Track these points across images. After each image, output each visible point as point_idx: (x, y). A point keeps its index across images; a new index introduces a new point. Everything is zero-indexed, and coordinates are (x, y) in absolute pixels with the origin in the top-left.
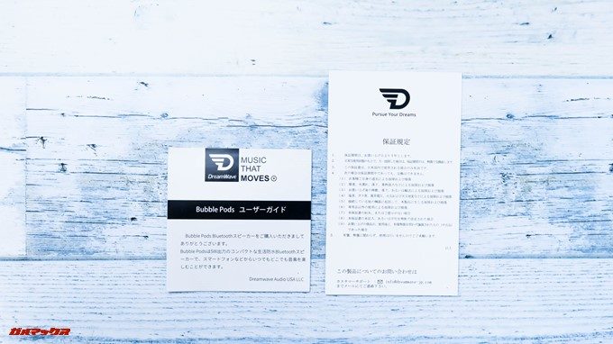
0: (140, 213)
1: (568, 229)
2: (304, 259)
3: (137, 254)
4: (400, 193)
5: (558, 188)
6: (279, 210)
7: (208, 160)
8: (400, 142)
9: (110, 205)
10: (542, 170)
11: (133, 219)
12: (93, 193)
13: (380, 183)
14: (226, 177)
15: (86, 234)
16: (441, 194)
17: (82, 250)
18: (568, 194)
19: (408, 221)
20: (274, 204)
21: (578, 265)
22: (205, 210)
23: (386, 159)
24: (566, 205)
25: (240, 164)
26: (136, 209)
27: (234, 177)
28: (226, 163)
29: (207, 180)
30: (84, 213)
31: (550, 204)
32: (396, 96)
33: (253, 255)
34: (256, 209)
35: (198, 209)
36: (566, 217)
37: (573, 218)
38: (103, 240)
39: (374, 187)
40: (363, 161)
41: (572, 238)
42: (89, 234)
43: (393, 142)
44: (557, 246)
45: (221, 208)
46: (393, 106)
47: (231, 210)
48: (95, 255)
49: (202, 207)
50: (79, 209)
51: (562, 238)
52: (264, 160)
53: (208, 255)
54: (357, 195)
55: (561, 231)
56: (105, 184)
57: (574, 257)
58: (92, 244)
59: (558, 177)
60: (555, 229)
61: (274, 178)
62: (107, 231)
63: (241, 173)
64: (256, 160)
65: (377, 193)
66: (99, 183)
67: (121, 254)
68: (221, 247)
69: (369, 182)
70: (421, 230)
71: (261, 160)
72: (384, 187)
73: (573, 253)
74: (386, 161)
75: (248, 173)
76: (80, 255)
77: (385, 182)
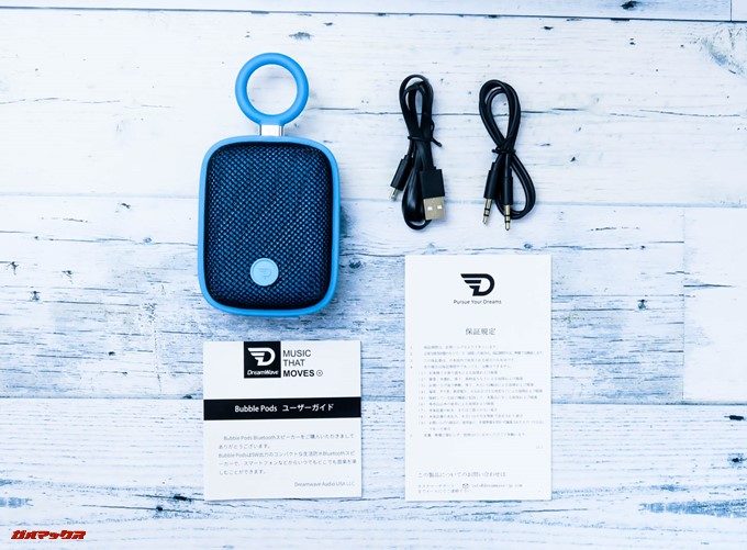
0: (120, 347)
1: (592, 372)
2: (354, 462)
3: (115, 393)
4: (485, 388)
5: (581, 326)
6: (326, 408)
7: (247, 354)
8: (484, 331)
9: (86, 338)
10: (563, 306)
11: (111, 353)
12: (68, 325)
13: (464, 377)
14: (267, 372)
15: (59, 369)
16: (530, 388)
17: (55, 387)
18: (591, 333)
19: (495, 419)
20: (320, 401)
21: (601, 412)
22: (246, 409)
23: (469, 350)
24: (590, 344)
25: (283, 358)
26: (114, 343)
27: (276, 372)
28: (267, 357)
29: (246, 376)
30: (57, 347)
31: (572, 344)
32: (479, 282)
33: (298, 458)
34: (301, 407)
35: (237, 409)
36: (590, 359)
37: (597, 359)
38: (78, 376)
39: (457, 382)
40: (444, 353)
41: (596, 382)
42: (63, 369)
43: (476, 333)
44: (578, 390)
45: (263, 407)
46: (477, 292)
47: (273, 409)
48: (69, 393)
49: (241, 406)
50: (52, 342)
51: (584, 381)
52: (308, 353)
53: (247, 459)
54: (438, 391)
55: (584, 373)
56: (82, 315)
57: (598, 403)
58: (65, 380)
59: (580, 314)
60: (577, 372)
61: (320, 373)
62: (82, 365)
63: (283, 368)
64: (299, 353)
65: (460, 388)
66: (75, 314)
67: (98, 393)
68: (263, 450)
69: (452, 377)
70: (510, 428)
71: (305, 353)
72: (467, 382)
73: (597, 398)
74: (469, 353)
75: (291, 368)
76: (53, 393)
77: (470, 376)
